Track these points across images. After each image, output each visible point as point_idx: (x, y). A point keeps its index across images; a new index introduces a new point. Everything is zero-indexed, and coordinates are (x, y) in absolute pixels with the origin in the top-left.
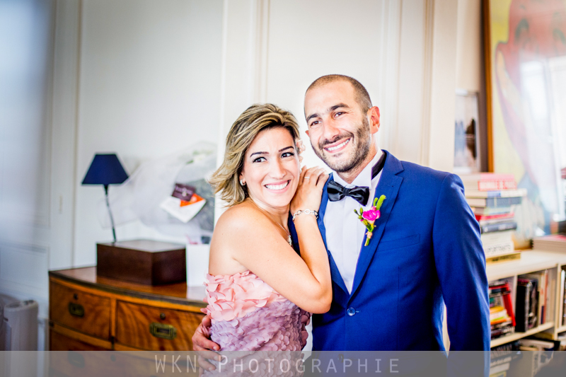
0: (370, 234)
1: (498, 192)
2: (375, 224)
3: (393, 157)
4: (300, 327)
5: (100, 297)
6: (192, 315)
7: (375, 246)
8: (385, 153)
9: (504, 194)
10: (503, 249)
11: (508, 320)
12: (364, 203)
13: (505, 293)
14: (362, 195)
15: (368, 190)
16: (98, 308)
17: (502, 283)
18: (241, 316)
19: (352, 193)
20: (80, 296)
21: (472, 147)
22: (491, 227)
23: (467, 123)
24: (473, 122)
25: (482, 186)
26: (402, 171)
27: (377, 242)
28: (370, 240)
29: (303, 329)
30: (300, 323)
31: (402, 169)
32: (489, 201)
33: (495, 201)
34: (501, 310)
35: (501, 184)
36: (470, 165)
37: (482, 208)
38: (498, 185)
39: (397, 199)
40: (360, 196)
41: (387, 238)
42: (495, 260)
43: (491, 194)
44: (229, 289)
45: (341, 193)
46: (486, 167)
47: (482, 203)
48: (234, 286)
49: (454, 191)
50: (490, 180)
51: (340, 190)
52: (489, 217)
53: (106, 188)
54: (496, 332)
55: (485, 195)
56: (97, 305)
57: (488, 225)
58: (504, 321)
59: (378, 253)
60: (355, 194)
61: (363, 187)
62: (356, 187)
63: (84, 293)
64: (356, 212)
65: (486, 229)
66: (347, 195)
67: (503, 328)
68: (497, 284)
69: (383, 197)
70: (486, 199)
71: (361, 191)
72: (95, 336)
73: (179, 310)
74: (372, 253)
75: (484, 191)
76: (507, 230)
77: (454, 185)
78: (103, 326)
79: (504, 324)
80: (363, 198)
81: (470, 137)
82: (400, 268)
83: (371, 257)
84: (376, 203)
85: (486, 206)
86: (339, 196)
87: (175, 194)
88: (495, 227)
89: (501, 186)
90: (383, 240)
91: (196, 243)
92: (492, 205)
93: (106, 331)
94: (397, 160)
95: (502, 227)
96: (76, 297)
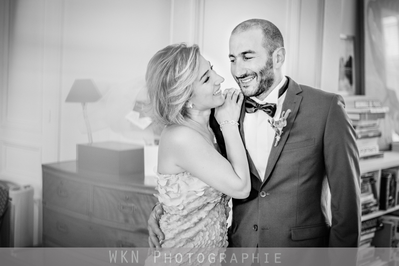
0: (278, 138)
1: (368, 109)
2: (282, 130)
3: (294, 82)
4: (226, 204)
6: (148, 197)
7: (282, 147)
8: (288, 79)
9: (373, 111)
10: (371, 150)
11: (375, 201)
12: (273, 115)
13: (372, 182)
14: (271, 110)
15: (275, 106)
16: (78, 192)
17: (370, 175)
18: (185, 202)
19: (263, 108)
20: (65, 182)
21: (349, 76)
22: (363, 135)
23: (346, 59)
24: (351, 58)
25: (358, 105)
26: (301, 92)
27: (284, 143)
28: (279, 142)
29: (227, 205)
30: (225, 201)
31: (301, 90)
32: (362, 116)
33: (367, 116)
34: (369, 194)
35: (371, 103)
36: (348, 89)
37: (357, 121)
38: (368, 104)
39: (298, 113)
40: (269, 110)
41: (291, 141)
42: (366, 158)
43: (364, 110)
44: (175, 184)
45: (255, 107)
46: (360, 91)
47: (357, 117)
48: (179, 182)
49: (340, 107)
50: (363, 101)
51: (255, 105)
52: (362, 127)
53: (84, 105)
54: (365, 210)
55: (359, 111)
56: (77, 189)
57: (361, 133)
58: (372, 202)
59: (284, 151)
60: (266, 109)
61: (272, 104)
62: (267, 104)
63: (68, 181)
64: (269, 122)
65: (359, 136)
66: (260, 109)
67: (371, 207)
68: (367, 175)
69: (289, 111)
70: (360, 114)
71: (271, 106)
73: (138, 193)
74: (279, 151)
75: (358, 108)
76: (374, 137)
77: (339, 103)
78: (82, 204)
79: (371, 205)
80: (272, 112)
81: (348, 69)
82: (300, 163)
83: (279, 155)
84: (284, 115)
85: (360, 119)
86: (253, 109)
87: (136, 109)
88: (366, 134)
89: (371, 105)
90: (288, 142)
91: (151, 145)
92: (365, 119)
93: (85, 208)
94: (297, 84)
95: (371, 134)
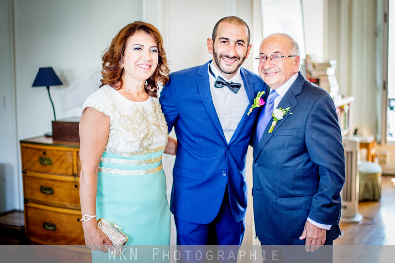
5: (64, 151)
16: (62, 159)
19: (231, 86)
20: (48, 153)
53: (48, 88)
56: (61, 156)
63: (51, 150)
72: (62, 174)
78: (67, 168)
93: (70, 171)
96: (45, 153)
